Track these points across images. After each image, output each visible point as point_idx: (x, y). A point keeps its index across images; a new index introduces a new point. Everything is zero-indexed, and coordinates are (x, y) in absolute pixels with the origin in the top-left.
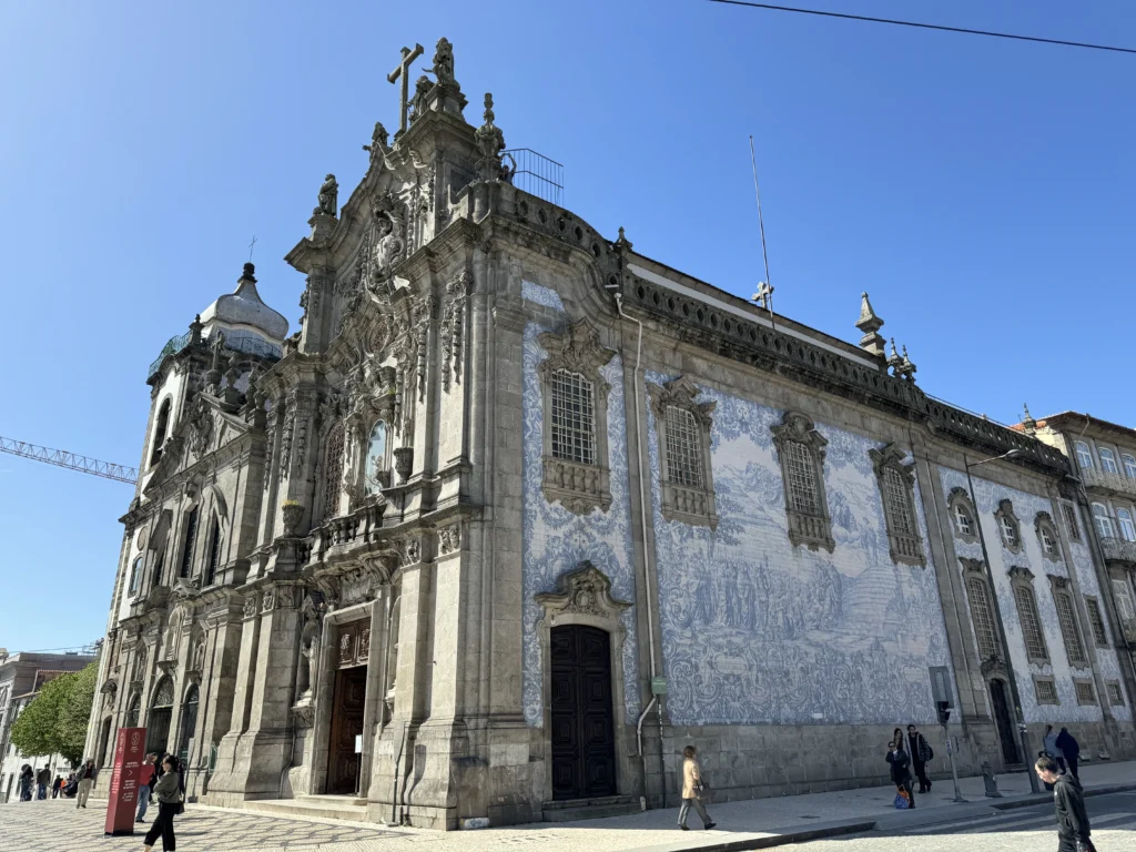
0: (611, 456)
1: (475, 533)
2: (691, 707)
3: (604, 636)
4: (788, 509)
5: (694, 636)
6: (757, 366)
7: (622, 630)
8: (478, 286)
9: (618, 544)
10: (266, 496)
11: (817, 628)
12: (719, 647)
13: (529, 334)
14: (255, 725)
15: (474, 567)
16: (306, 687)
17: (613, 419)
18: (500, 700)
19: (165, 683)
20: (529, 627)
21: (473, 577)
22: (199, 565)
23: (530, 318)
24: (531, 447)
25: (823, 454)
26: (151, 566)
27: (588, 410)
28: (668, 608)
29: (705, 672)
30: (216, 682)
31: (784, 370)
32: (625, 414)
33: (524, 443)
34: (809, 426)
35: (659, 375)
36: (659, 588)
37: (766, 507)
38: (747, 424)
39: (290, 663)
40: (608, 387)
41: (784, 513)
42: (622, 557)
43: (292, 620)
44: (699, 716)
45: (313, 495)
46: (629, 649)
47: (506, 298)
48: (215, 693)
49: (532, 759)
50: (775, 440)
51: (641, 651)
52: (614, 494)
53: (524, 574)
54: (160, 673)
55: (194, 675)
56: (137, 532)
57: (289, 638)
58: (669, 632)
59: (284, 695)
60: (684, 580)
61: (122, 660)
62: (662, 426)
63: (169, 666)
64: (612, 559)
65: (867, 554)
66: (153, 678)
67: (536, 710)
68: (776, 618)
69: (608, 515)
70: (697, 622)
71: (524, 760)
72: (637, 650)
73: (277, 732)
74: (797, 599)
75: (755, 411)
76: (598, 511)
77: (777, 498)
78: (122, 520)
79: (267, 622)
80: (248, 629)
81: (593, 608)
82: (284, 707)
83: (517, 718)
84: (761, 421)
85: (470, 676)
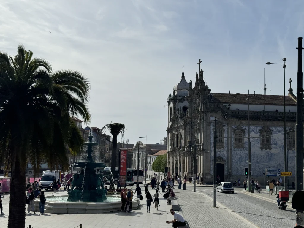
0: (225, 141)
1: (204, 153)
2: (236, 173)
3: (223, 165)
4: (261, 144)
5: (238, 164)
6: (256, 120)
7: (225, 164)
8: (204, 120)
9: (225, 153)
10: (186, 137)
11: (264, 162)
12: (242, 166)
13: (212, 125)
14: (187, 172)
15: (204, 157)
16: (193, 167)
17: (225, 135)
18: (208, 172)
19: (177, 163)
20: (211, 164)
21: (204, 158)
22: (179, 145)
23: (212, 123)
24: (212, 141)
25: (272, 133)
26: (172, 142)
27: (221, 134)
28: (233, 161)
29: (239, 169)
30: (183, 165)
31: (262, 120)
32: (228, 134)
33: (210, 141)
34: (268, 128)
35: (235, 126)
36: (232, 158)
37: (256, 144)
38: (253, 130)
39: (191, 163)
40: (225, 130)
41: (260, 144)
42: (226, 154)
43: (191, 158)
44: (238, 174)
45: (192, 139)
46: (226, 166)
47: (208, 121)
48: (183, 166)
49: (211, 178)
50: (260, 132)
51: (228, 166)
52: (225, 146)
53: (210, 158)
54: (176, 162)
55: (180, 163)
56: (169, 134)
57: (190, 160)
58: (234, 164)
59: (190, 168)
60: (237, 157)
61: (170, 158)
62: (235, 134)
63: (177, 161)
64: (224, 155)
65: (280, 150)
66: (175, 162)
67: (212, 173)
68: (255, 161)
69: (224, 149)
70: (239, 162)
71: (210, 178)
72: (227, 166)
73: (190, 173)
74: (260, 158)
75: (256, 128)
76: (222, 148)
77: (259, 142)
78: (167, 131)
79: (188, 157)
80: (186, 158)
81: (220, 161)
82: (191, 169)
83: (210, 174)
84: (257, 129)
85: (204, 169)
